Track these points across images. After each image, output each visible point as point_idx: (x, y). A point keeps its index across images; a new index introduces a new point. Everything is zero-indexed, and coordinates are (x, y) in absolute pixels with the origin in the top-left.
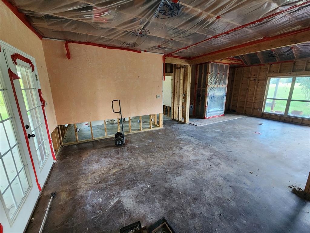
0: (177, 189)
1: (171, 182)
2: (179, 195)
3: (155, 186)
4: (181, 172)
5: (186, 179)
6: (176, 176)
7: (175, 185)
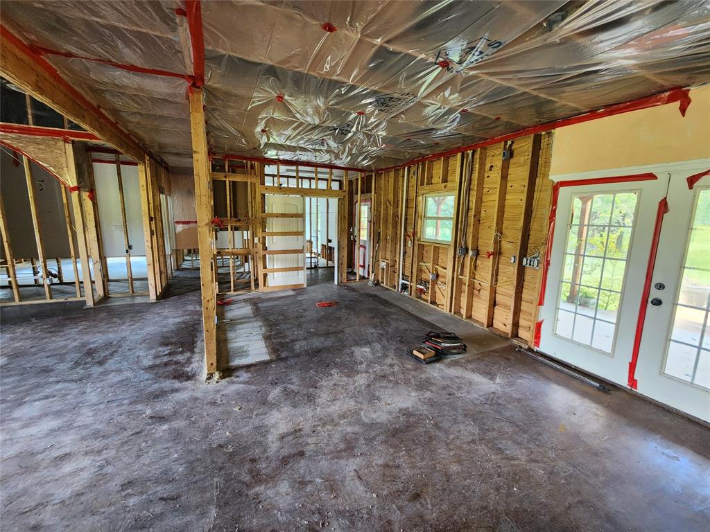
0: (410, 389)
1: (420, 399)
2: (407, 382)
3: (450, 395)
4: (399, 417)
5: (389, 402)
6: (411, 409)
7: (413, 394)
